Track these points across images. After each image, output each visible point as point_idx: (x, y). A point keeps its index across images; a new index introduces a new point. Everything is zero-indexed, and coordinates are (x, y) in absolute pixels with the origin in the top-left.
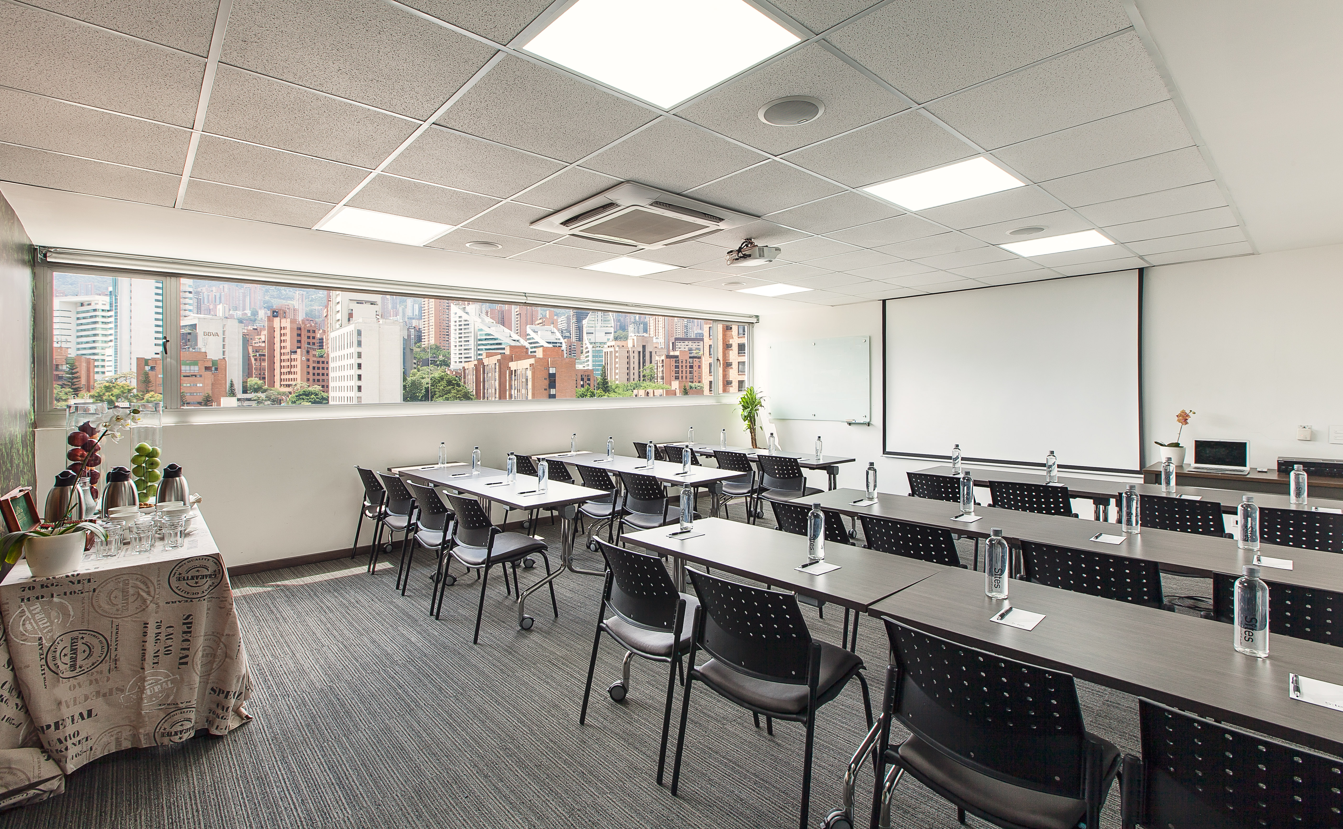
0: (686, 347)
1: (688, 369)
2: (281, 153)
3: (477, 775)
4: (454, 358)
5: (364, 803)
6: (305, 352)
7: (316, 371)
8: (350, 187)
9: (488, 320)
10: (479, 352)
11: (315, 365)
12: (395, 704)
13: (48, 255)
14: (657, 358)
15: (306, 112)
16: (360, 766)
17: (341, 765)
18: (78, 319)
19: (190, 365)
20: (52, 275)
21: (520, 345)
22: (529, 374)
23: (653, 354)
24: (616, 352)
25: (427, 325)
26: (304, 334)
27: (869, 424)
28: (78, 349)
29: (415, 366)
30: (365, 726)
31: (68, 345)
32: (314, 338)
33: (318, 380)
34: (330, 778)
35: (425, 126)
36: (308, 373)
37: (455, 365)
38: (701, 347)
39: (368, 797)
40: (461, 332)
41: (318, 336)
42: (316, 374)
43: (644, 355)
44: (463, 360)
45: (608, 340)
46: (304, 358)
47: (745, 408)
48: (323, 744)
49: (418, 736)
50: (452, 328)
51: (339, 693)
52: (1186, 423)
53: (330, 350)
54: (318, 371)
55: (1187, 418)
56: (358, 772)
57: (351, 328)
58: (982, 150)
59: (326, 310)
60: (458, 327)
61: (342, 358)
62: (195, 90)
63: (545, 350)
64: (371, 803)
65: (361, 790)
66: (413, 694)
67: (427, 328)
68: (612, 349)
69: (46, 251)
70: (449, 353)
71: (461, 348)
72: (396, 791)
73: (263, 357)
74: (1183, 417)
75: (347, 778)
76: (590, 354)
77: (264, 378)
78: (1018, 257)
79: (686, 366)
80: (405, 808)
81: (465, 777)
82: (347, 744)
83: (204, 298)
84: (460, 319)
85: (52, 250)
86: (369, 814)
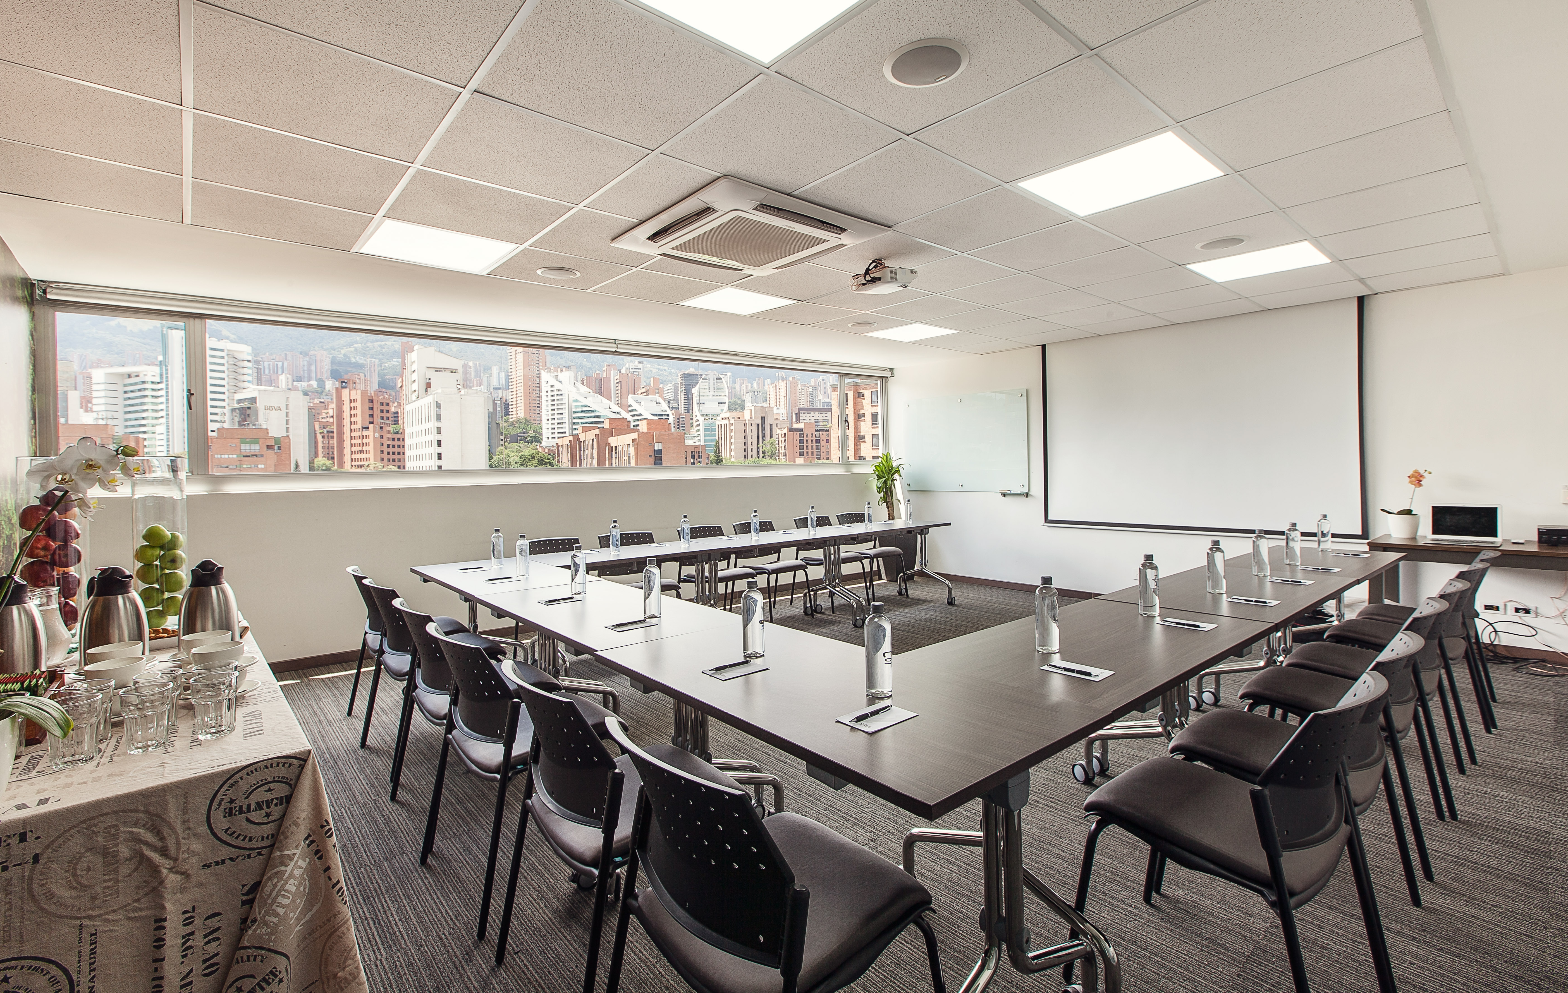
0: (811, 418)
1: (815, 444)
2: (295, 140)
3: (544, 908)
4: (546, 433)
5: (403, 943)
6: (378, 428)
7: (391, 450)
8: (386, 189)
9: (584, 389)
10: (574, 426)
11: (390, 443)
12: (451, 822)
13: (48, 290)
14: (779, 432)
15: (315, 76)
16: (402, 896)
17: (378, 896)
18: (126, 392)
19: (250, 443)
20: (54, 315)
21: (621, 417)
22: (632, 450)
23: (774, 427)
24: (731, 424)
25: (515, 396)
26: (377, 406)
27: (1027, 495)
28: (126, 427)
29: (502, 443)
30: (412, 848)
31: (115, 422)
32: (388, 411)
33: (394, 460)
34: (364, 912)
35: (466, 94)
36: (382, 452)
37: (547, 441)
38: (829, 418)
39: (408, 935)
40: (553, 403)
41: (393, 409)
42: (391, 453)
43: (763, 428)
44: (556, 435)
45: (722, 410)
46: (377, 435)
47: (879, 477)
48: (360, 869)
49: (476, 861)
50: (544, 399)
51: (385, 808)
52: (1421, 485)
53: (406, 425)
54: (394, 450)
55: (1421, 479)
56: (398, 904)
57: (429, 399)
58: (1171, 122)
59: (400, 380)
60: (550, 398)
61: (420, 433)
62: (173, 44)
63: (649, 423)
64: (411, 942)
65: (400, 927)
66: (473, 810)
67: (514, 400)
68: (726, 422)
69: (45, 286)
70: (541, 428)
71: (553, 422)
72: (444, 928)
73: (331, 434)
74: (1416, 477)
75: (385, 912)
76: (701, 427)
77: (333, 458)
78: (1210, 283)
79: (812, 441)
80: (453, 950)
81: (530, 912)
82: (388, 870)
83: (264, 367)
84: (552, 389)
85: (53, 285)
86: (408, 957)
